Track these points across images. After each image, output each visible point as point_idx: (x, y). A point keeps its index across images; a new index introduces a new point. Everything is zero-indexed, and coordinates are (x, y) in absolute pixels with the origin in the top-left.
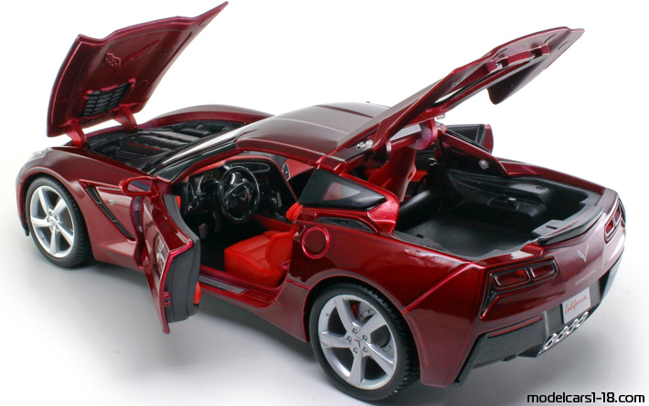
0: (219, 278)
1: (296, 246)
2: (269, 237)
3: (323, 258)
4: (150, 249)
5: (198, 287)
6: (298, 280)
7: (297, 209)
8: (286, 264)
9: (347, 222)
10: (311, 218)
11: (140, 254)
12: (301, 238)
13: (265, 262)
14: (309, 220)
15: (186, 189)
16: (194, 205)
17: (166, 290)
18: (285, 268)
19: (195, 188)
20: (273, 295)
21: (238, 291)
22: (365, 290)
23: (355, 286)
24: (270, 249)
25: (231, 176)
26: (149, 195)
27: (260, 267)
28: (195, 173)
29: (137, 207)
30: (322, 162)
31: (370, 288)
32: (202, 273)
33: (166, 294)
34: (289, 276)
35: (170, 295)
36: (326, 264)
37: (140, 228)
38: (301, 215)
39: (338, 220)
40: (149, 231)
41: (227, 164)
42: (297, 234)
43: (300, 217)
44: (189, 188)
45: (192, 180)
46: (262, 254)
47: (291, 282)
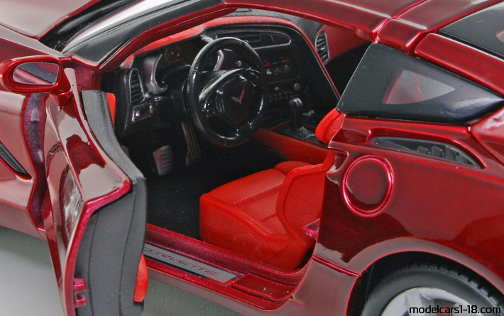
0: (189, 252)
1: (332, 191)
2: (285, 173)
3: (383, 217)
4: (53, 195)
5: (142, 266)
6: (335, 256)
7: (336, 119)
8: (312, 227)
9: (429, 146)
10: (362, 139)
11: (41, 204)
12: (341, 176)
13: (276, 221)
14: (357, 143)
15: (127, 80)
16: (144, 111)
17: (78, 274)
18: (311, 233)
19: (146, 80)
20: (291, 285)
21: (224, 276)
22: (464, 280)
23: (444, 272)
24: (285, 195)
25: (216, 55)
26: (55, 91)
27: (268, 232)
28: (146, 49)
29: (33, 114)
30: (383, 31)
31: (472, 276)
32: (150, 238)
33: (79, 283)
34: (319, 249)
35: (88, 285)
36: (389, 228)
37: (40, 153)
38: (341, 131)
39: (413, 141)
40: (54, 161)
41: (209, 31)
42: (333, 169)
43: (340, 137)
44: (135, 79)
45: (139, 62)
46: (270, 207)
47: (322, 261)
